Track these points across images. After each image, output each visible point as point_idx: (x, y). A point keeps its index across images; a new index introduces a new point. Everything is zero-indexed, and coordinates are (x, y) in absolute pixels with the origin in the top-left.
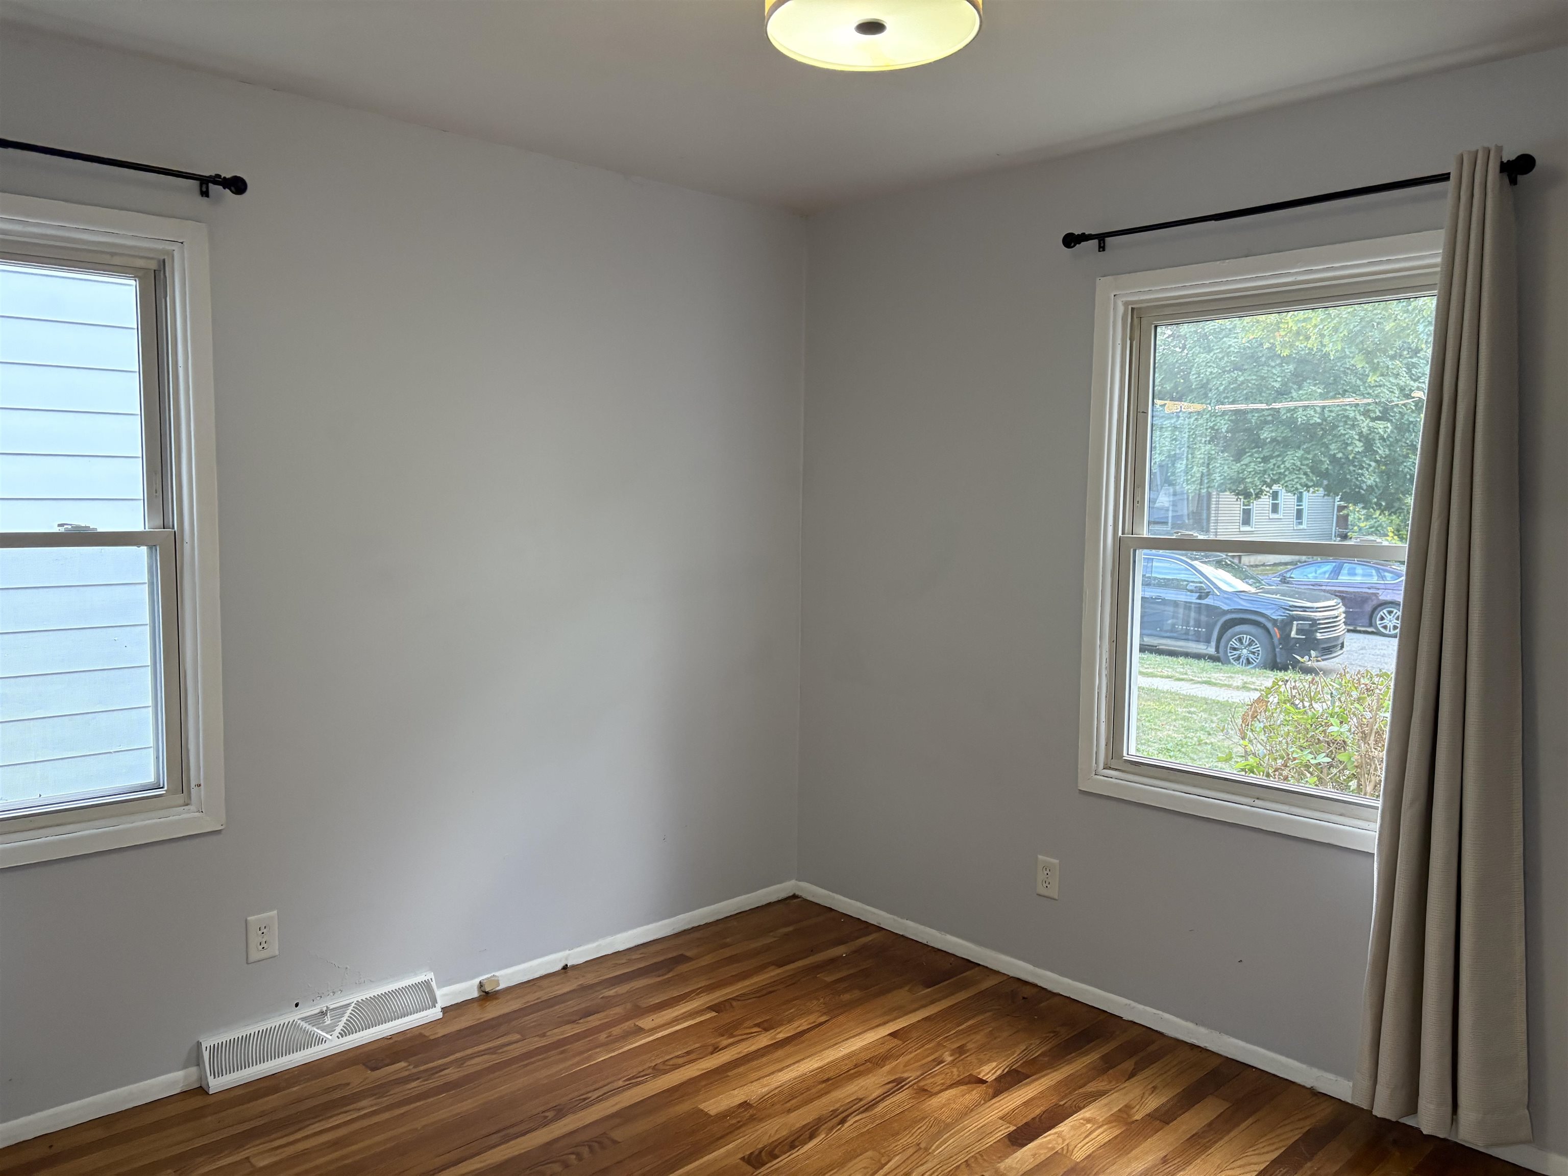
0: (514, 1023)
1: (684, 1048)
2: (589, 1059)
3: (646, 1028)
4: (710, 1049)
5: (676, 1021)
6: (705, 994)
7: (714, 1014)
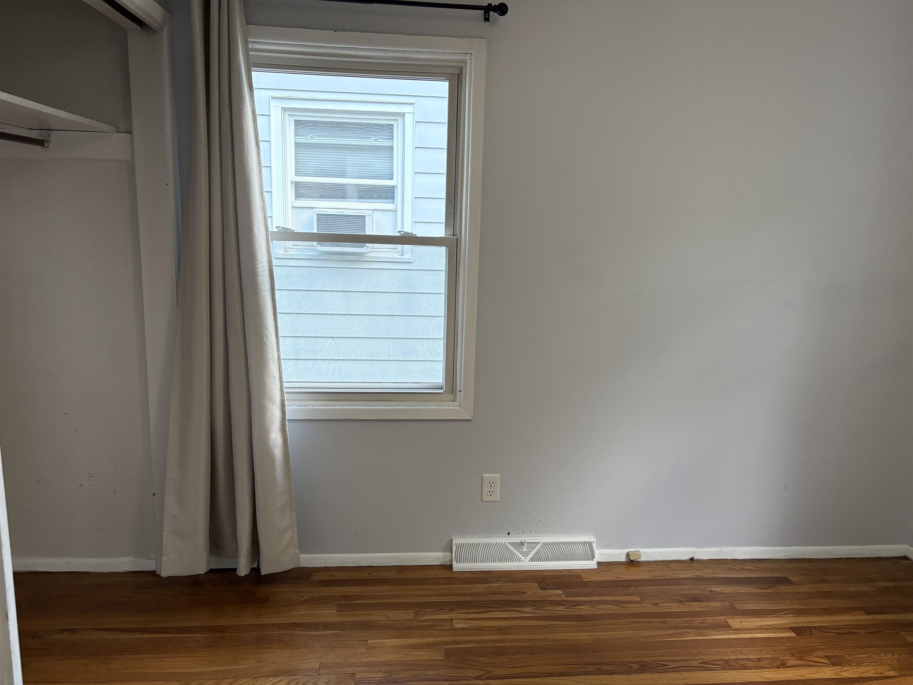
0: (640, 588)
1: (756, 654)
2: (681, 635)
3: (733, 627)
4: (779, 663)
5: (761, 629)
6: (792, 615)
7: (793, 635)
